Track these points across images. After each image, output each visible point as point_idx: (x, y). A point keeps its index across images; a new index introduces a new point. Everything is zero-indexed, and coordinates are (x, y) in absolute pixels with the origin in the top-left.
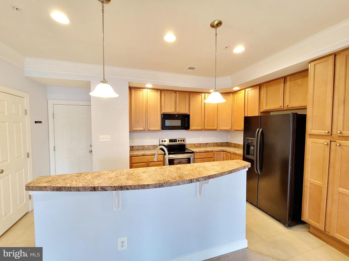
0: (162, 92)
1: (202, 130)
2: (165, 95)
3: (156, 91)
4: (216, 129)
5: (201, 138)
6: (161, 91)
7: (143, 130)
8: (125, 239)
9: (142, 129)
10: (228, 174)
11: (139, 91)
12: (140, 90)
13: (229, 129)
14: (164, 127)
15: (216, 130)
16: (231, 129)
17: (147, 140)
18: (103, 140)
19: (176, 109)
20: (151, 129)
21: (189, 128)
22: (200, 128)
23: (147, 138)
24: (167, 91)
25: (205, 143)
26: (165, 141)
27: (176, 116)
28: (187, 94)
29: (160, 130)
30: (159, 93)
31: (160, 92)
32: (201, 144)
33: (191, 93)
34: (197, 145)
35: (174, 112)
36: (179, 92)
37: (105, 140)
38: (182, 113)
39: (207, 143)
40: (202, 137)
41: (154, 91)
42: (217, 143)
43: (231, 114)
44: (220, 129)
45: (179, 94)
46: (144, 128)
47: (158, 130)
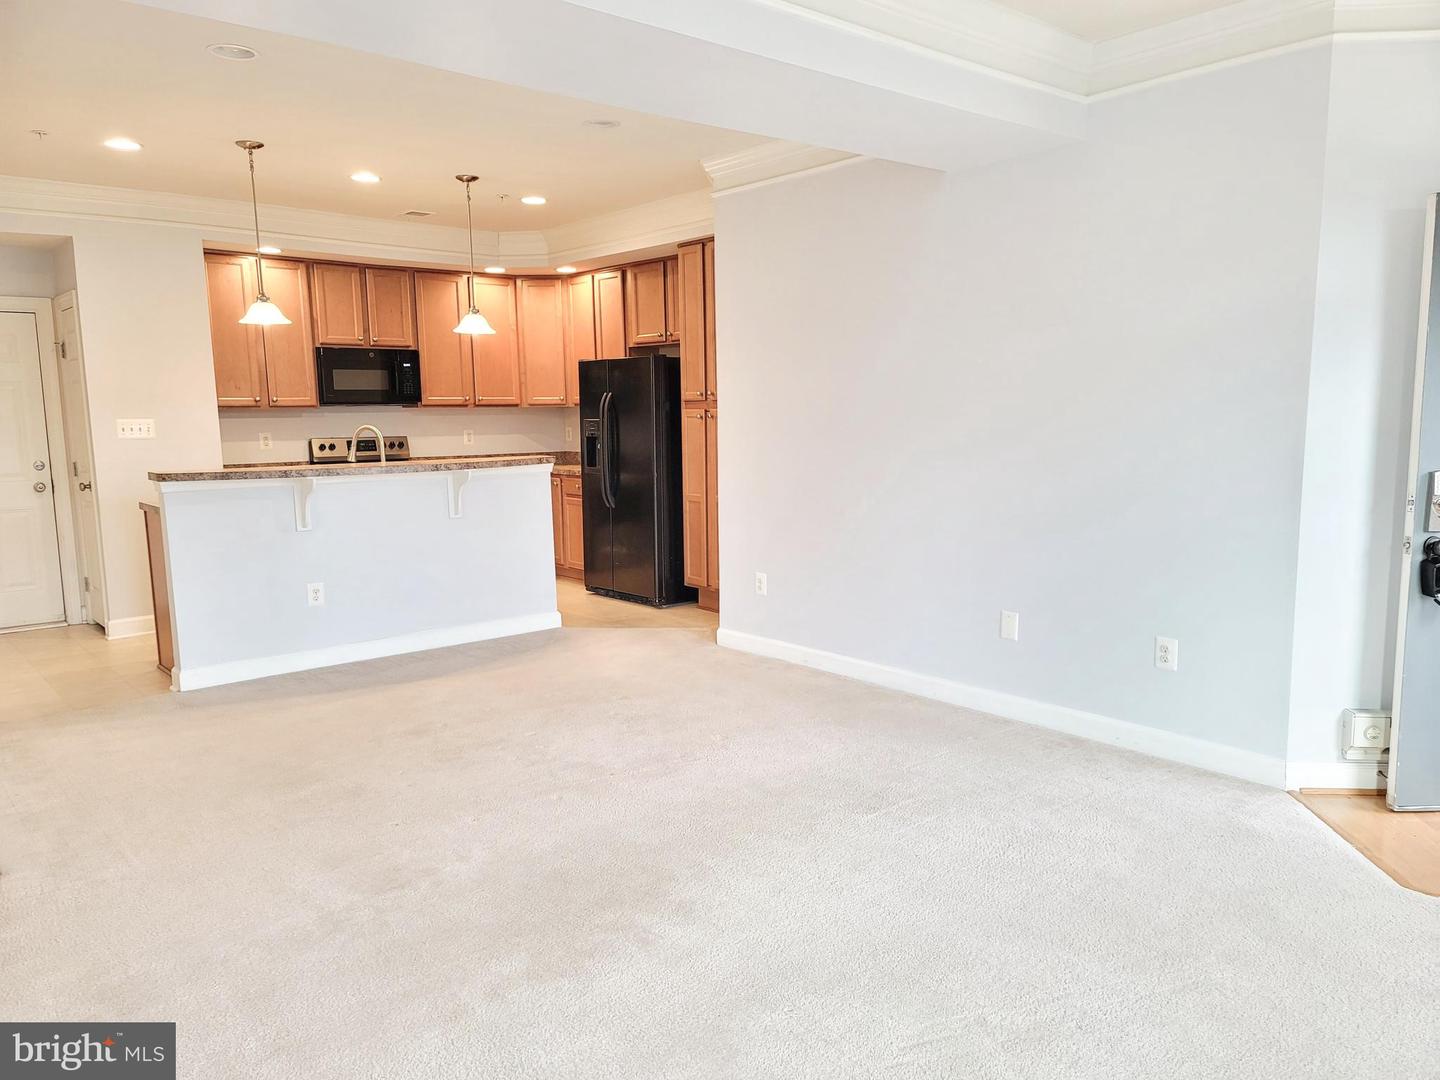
0: (311, 270)
1: (466, 406)
2: (323, 281)
3: (290, 265)
4: (518, 402)
6: (309, 265)
7: (254, 403)
8: (320, 586)
9: (247, 400)
10: (504, 466)
11: (228, 264)
12: (228, 261)
13: (559, 402)
14: (329, 396)
15: (517, 405)
16: (564, 402)
17: (262, 442)
18: (128, 434)
19: (366, 331)
20: (283, 400)
21: (419, 399)
22: (459, 399)
23: (262, 435)
24: (330, 266)
26: (332, 447)
27: (371, 355)
28: (406, 278)
29: (313, 406)
30: (301, 274)
31: (304, 269)
33: (419, 275)
35: (362, 342)
36: (376, 271)
37: (136, 435)
38: (391, 344)
40: (469, 434)
41: (282, 264)
43: (562, 350)
44: (532, 402)
45: (375, 277)
46: (258, 399)
47: (309, 404)
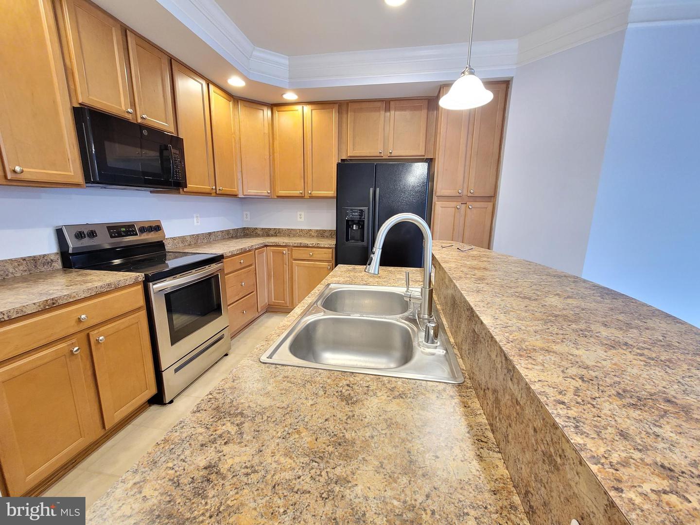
2: (76, 19)
5: (195, 219)
16: (269, 195)
19: (132, 104)
20: (31, 172)
22: (208, 188)
25: (206, 234)
27: (145, 133)
28: (165, 61)
32: (198, 235)
33: (175, 64)
34: (188, 239)
35: (130, 116)
36: (137, 38)
38: (157, 126)
39: (210, 234)
42: (228, 232)
44: (246, 194)
47: (74, 181)
